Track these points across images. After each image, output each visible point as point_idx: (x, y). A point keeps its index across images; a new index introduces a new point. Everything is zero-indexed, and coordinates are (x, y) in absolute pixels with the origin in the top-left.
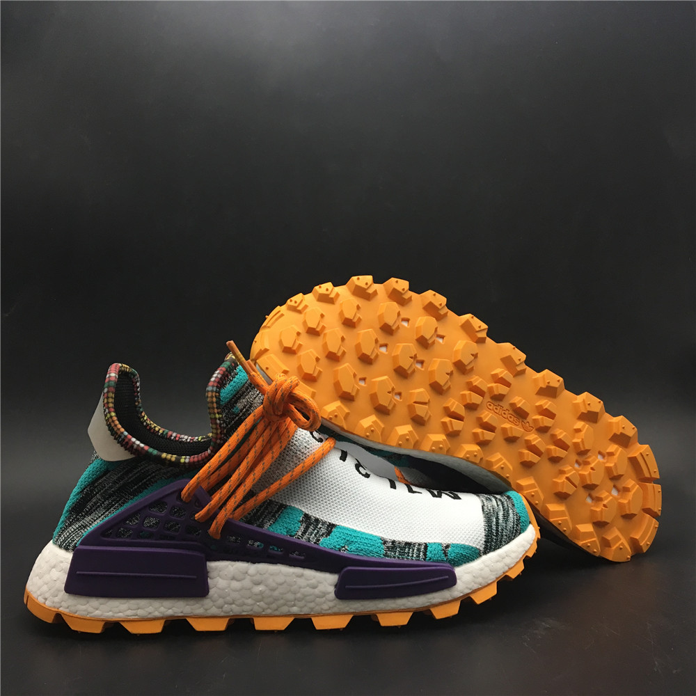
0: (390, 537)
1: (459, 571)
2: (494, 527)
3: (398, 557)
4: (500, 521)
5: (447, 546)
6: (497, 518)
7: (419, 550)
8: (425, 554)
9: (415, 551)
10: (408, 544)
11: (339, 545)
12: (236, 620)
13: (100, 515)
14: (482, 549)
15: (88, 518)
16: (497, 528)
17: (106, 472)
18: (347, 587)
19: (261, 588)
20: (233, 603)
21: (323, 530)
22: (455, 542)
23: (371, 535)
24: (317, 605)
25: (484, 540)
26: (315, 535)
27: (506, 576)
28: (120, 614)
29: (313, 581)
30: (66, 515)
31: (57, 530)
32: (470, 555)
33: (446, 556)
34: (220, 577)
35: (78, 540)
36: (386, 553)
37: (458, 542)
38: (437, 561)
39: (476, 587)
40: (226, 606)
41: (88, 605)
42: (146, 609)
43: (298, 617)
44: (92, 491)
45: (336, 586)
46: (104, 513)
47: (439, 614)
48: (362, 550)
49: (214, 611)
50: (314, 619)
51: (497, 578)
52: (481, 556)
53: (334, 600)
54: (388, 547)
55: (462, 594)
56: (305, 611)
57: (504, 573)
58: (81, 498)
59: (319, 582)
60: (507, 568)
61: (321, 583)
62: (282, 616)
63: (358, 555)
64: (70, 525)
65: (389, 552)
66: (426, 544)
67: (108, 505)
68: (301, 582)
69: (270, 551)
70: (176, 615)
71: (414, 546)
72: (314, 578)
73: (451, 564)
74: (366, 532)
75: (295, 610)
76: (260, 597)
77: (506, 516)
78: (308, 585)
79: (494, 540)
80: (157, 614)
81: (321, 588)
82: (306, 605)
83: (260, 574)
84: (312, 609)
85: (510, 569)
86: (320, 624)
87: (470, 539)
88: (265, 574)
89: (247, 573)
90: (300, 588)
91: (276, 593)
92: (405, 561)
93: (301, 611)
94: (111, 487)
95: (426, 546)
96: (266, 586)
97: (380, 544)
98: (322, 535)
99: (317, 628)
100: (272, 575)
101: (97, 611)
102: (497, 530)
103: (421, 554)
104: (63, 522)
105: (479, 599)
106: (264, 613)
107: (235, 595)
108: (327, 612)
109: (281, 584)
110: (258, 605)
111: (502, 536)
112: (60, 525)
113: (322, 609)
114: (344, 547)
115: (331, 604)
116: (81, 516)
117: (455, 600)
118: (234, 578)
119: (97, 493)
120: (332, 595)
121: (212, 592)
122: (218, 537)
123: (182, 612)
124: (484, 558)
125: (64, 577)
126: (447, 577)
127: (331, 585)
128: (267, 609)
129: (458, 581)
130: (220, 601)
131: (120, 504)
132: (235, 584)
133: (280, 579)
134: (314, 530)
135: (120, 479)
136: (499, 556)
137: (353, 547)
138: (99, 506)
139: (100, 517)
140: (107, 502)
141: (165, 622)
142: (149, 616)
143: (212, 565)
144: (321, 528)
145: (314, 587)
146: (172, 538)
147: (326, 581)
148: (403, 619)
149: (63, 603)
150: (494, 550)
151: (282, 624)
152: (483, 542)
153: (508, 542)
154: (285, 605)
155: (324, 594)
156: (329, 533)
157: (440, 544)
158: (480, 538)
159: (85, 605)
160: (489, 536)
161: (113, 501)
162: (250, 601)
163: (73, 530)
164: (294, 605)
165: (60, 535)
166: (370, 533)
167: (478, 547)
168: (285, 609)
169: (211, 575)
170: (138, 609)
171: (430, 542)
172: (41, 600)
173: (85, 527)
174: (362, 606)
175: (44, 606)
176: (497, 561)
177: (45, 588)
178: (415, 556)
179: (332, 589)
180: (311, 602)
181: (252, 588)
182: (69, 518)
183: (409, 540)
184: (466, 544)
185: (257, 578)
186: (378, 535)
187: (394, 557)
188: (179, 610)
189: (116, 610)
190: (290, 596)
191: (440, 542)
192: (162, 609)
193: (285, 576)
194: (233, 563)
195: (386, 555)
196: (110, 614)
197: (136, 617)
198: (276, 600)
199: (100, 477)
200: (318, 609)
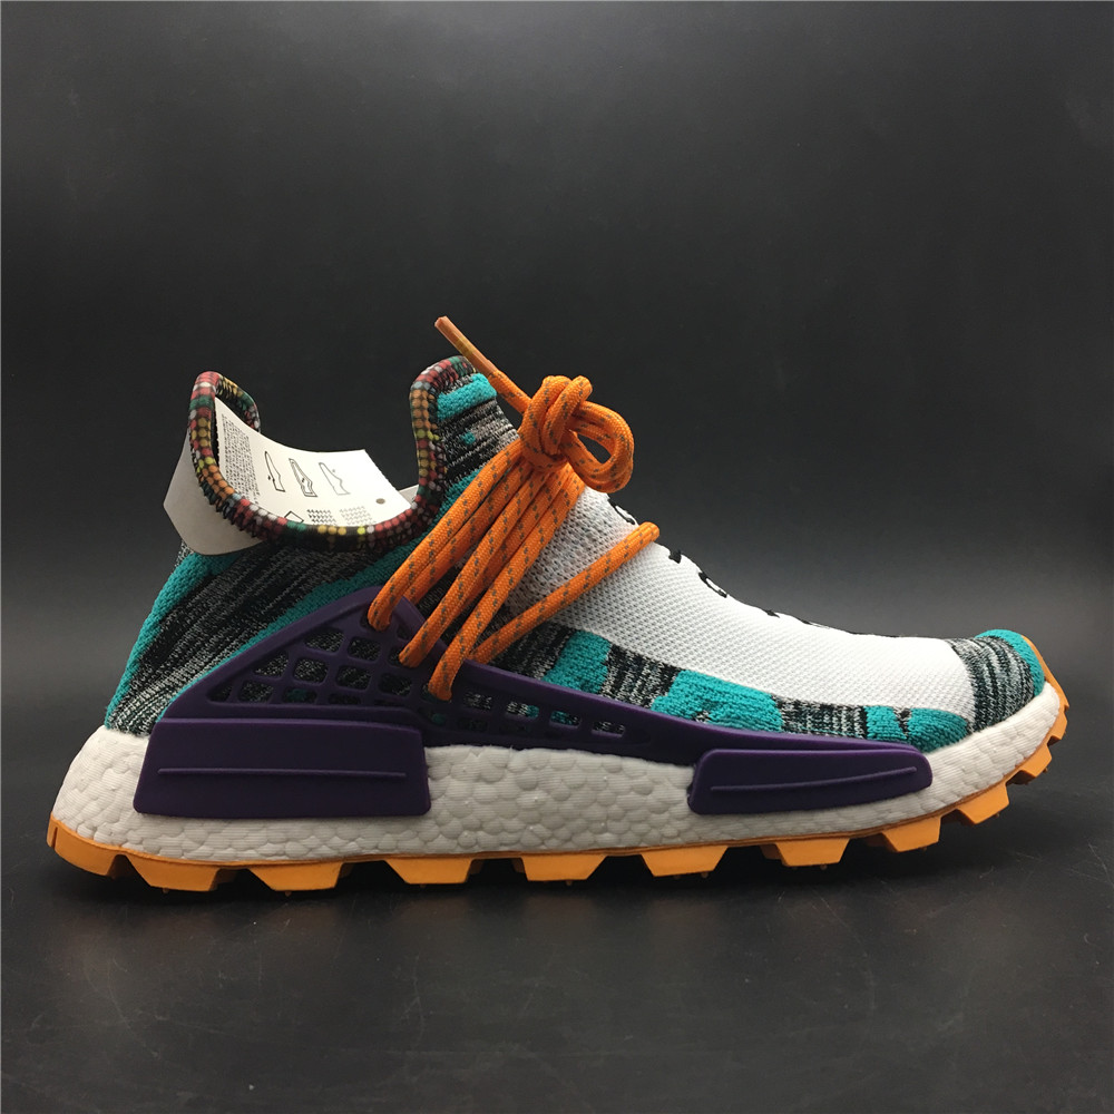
0: (789, 693)
1: (933, 759)
2: (988, 681)
3: (813, 732)
4: (997, 670)
5: (905, 714)
6: (989, 665)
7: (849, 718)
8: (864, 726)
9: (843, 720)
10: (828, 709)
11: (691, 709)
12: (487, 862)
13: (203, 664)
14: (971, 719)
15: (179, 673)
16: (994, 682)
17: (208, 578)
18: (713, 788)
19: (537, 796)
20: (480, 828)
21: (654, 681)
22: (919, 705)
23: (752, 690)
24: (653, 827)
25: (973, 702)
26: (640, 691)
27: (1021, 772)
28: (250, 852)
29: (643, 780)
30: (133, 670)
31: (115, 700)
32: (949, 731)
33: (905, 731)
34: (453, 777)
35: (159, 713)
36: (787, 724)
37: (925, 706)
38: (889, 740)
39: (969, 790)
40: (466, 833)
41: (183, 835)
42: (306, 842)
43: (613, 854)
44: (182, 618)
45: (689, 789)
46: (211, 660)
47: (902, 841)
48: (739, 718)
49: (442, 844)
50: (647, 857)
51: (1005, 776)
52: (970, 733)
53: (688, 816)
54: (788, 714)
55: (943, 805)
56: (630, 839)
57: (1017, 766)
58: (162, 635)
59: (656, 782)
60: (1021, 758)
61: (657, 783)
62: (581, 853)
63: (731, 727)
64: (141, 689)
65: (791, 723)
66: (861, 707)
67: (218, 644)
68: (620, 782)
69: (552, 723)
70: (365, 852)
71: (840, 712)
72: (645, 774)
73: (916, 746)
74: (741, 683)
75: (607, 839)
76: (535, 814)
77: (1005, 664)
78: (632, 789)
79: (992, 704)
80: (325, 850)
81: (660, 793)
82: (630, 829)
83: (535, 768)
84: (642, 835)
85: (1027, 759)
86: (661, 864)
87: (947, 701)
88: (543, 767)
89: (506, 767)
90: (617, 793)
91: (568, 806)
92: (827, 738)
93: (620, 841)
94: (219, 609)
95: (863, 713)
96: (548, 792)
97: (771, 707)
98: (654, 691)
99: (656, 873)
100: (558, 769)
101: (202, 848)
102: (995, 687)
103: (856, 725)
104: (126, 684)
105: (978, 813)
106: (543, 847)
107: (485, 811)
108: (674, 841)
109: (578, 787)
110: (532, 831)
111: (1005, 697)
112: (120, 690)
113: (663, 836)
114: (701, 713)
115: (682, 825)
116: (163, 670)
117: (929, 815)
118: (480, 778)
119: (193, 622)
120: (683, 807)
121: (438, 805)
122: (447, 695)
123: (376, 847)
124: (977, 736)
125: (132, 783)
126: (914, 769)
127: (679, 787)
128: (550, 838)
129: (934, 779)
130: (455, 824)
131: (240, 641)
132: (484, 790)
133: (575, 777)
134: (635, 680)
135: (238, 590)
136: (1005, 733)
137: (720, 713)
138: (199, 648)
139: (202, 668)
140: (215, 638)
141: (343, 866)
142: (311, 855)
143: (435, 753)
144: (649, 675)
145: (646, 791)
146: (355, 700)
147: (671, 781)
148: (832, 853)
149: (130, 833)
150: (993, 723)
151: (581, 868)
152: (971, 706)
153: (1017, 711)
154: (586, 829)
155: (666, 806)
156: (666, 686)
157: (891, 709)
158: (965, 700)
159: (176, 835)
160: (980, 696)
161: (226, 635)
162: (514, 823)
163: (148, 696)
164: (605, 830)
165: (121, 710)
166: (750, 686)
167: (964, 715)
168: (586, 838)
169: (434, 771)
170: (288, 840)
171: (871, 704)
172: (83, 832)
173: (173, 689)
174: (746, 826)
175: (90, 841)
176: (1003, 744)
177: (93, 807)
178: (845, 729)
179: (682, 795)
180: (640, 822)
181: (518, 796)
182: (139, 676)
183: (828, 701)
184: (942, 708)
185: (529, 775)
186: (765, 690)
187: (804, 732)
188: (371, 843)
189: (242, 843)
190: (596, 811)
191: (890, 704)
192: (336, 841)
193: (584, 770)
194: (477, 749)
195: (787, 728)
196: (230, 851)
197: (283, 858)
198: (568, 819)
199: (198, 589)
200: (654, 833)
